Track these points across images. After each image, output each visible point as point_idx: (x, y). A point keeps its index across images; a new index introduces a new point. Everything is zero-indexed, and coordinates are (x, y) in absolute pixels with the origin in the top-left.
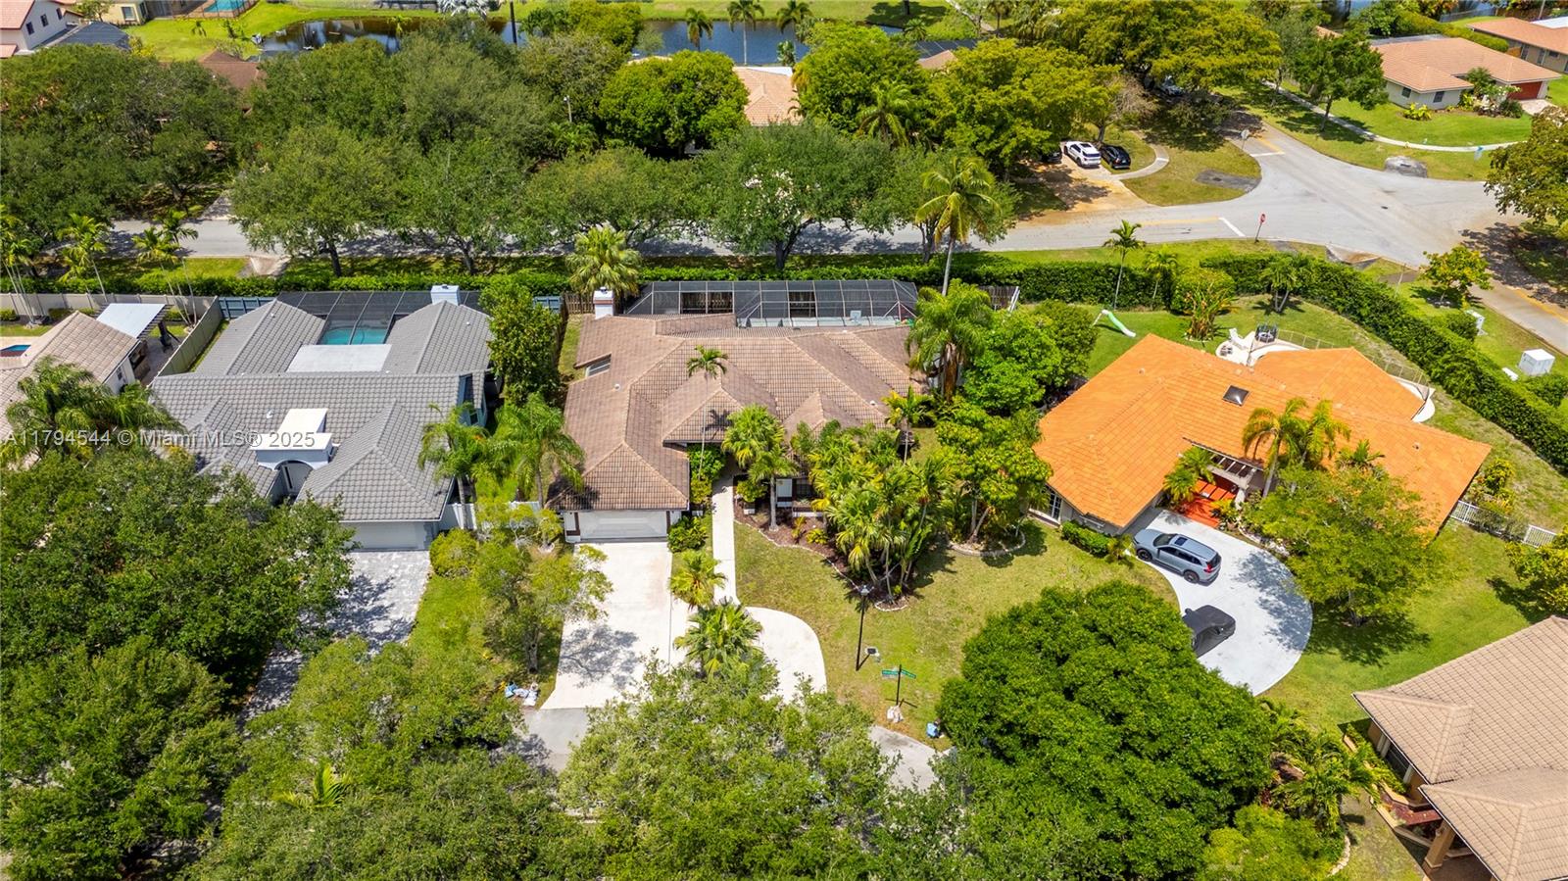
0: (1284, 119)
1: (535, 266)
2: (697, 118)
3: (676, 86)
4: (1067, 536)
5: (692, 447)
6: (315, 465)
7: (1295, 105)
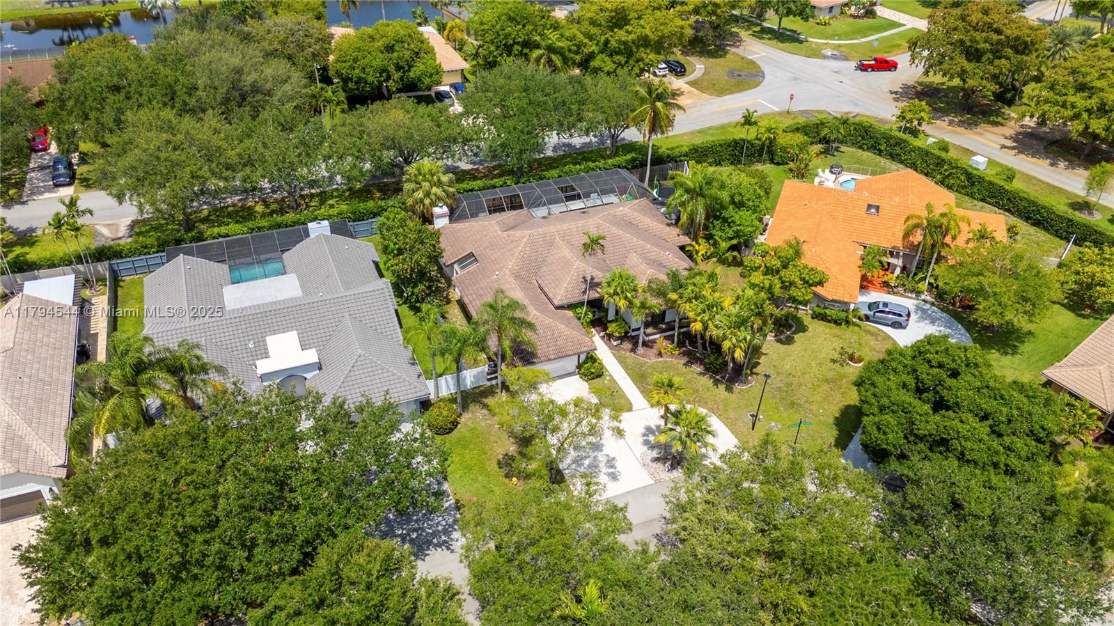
0: (751, 32)
1: (336, 197)
2: (409, 70)
3: (390, 49)
4: (816, 316)
5: (571, 307)
6: (308, 376)
7: (752, 23)
